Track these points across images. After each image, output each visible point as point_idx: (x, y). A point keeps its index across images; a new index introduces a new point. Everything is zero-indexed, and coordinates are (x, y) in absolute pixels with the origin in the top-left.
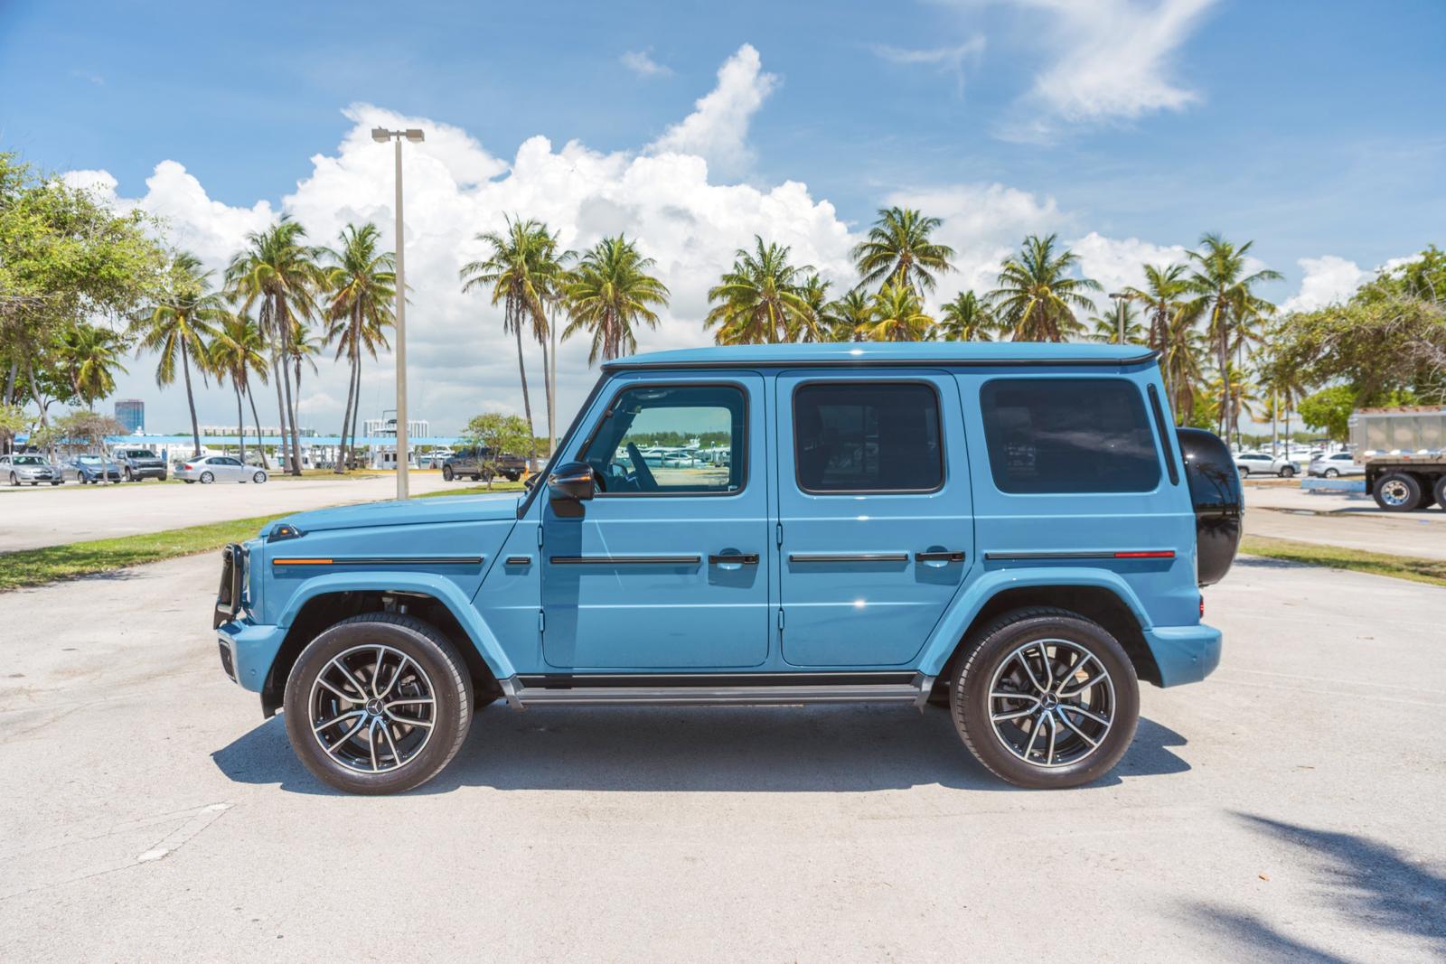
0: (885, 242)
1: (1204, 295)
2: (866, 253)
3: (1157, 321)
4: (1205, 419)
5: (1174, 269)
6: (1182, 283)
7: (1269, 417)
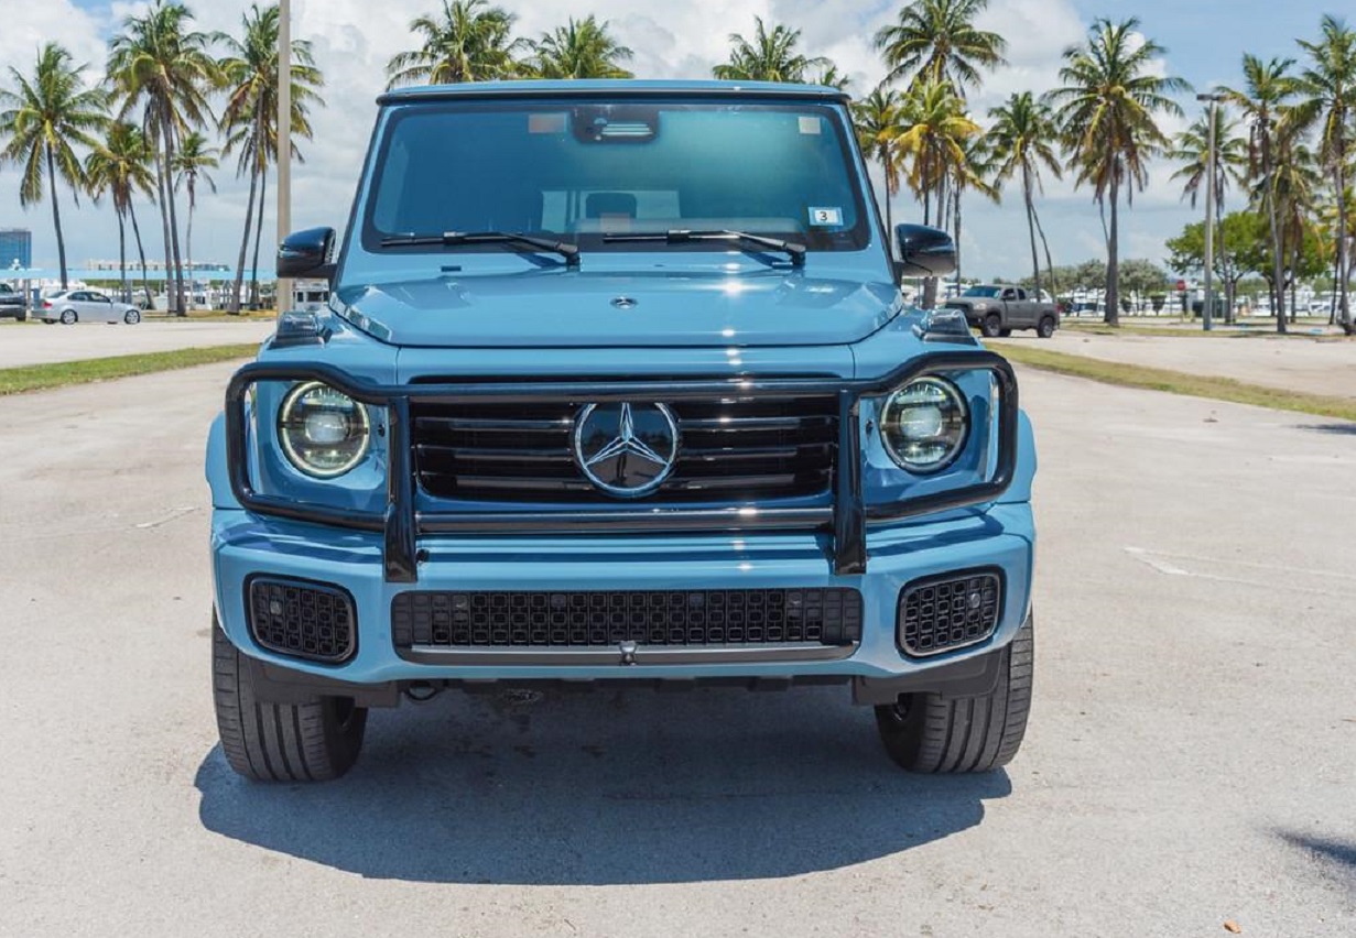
0: (916, 26)
1: (1316, 97)
2: (894, 39)
3: (1256, 131)
4: (1319, 260)
5: (1279, 63)
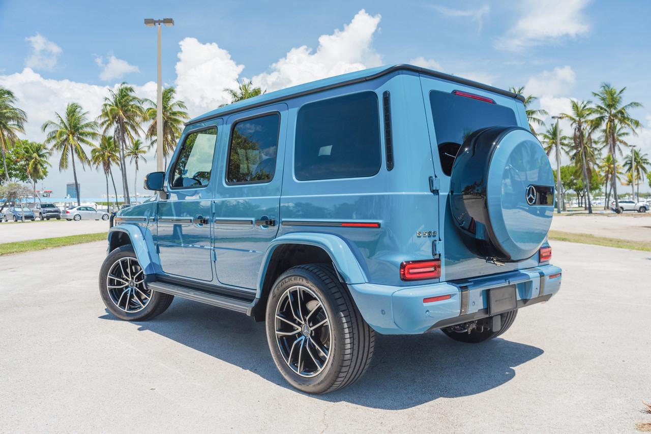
1: (601, 115)
3: (577, 130)
5: (585, 103)
6: (590, 109)
7: (630, 182)
